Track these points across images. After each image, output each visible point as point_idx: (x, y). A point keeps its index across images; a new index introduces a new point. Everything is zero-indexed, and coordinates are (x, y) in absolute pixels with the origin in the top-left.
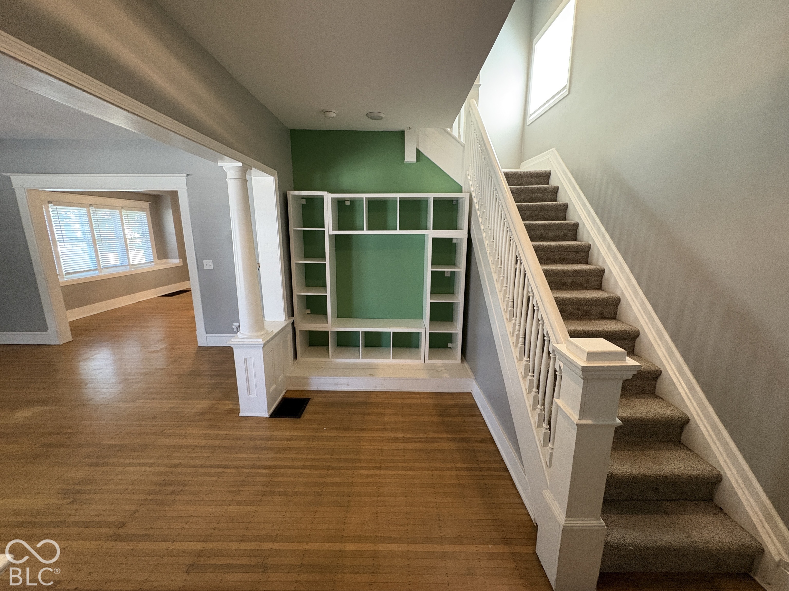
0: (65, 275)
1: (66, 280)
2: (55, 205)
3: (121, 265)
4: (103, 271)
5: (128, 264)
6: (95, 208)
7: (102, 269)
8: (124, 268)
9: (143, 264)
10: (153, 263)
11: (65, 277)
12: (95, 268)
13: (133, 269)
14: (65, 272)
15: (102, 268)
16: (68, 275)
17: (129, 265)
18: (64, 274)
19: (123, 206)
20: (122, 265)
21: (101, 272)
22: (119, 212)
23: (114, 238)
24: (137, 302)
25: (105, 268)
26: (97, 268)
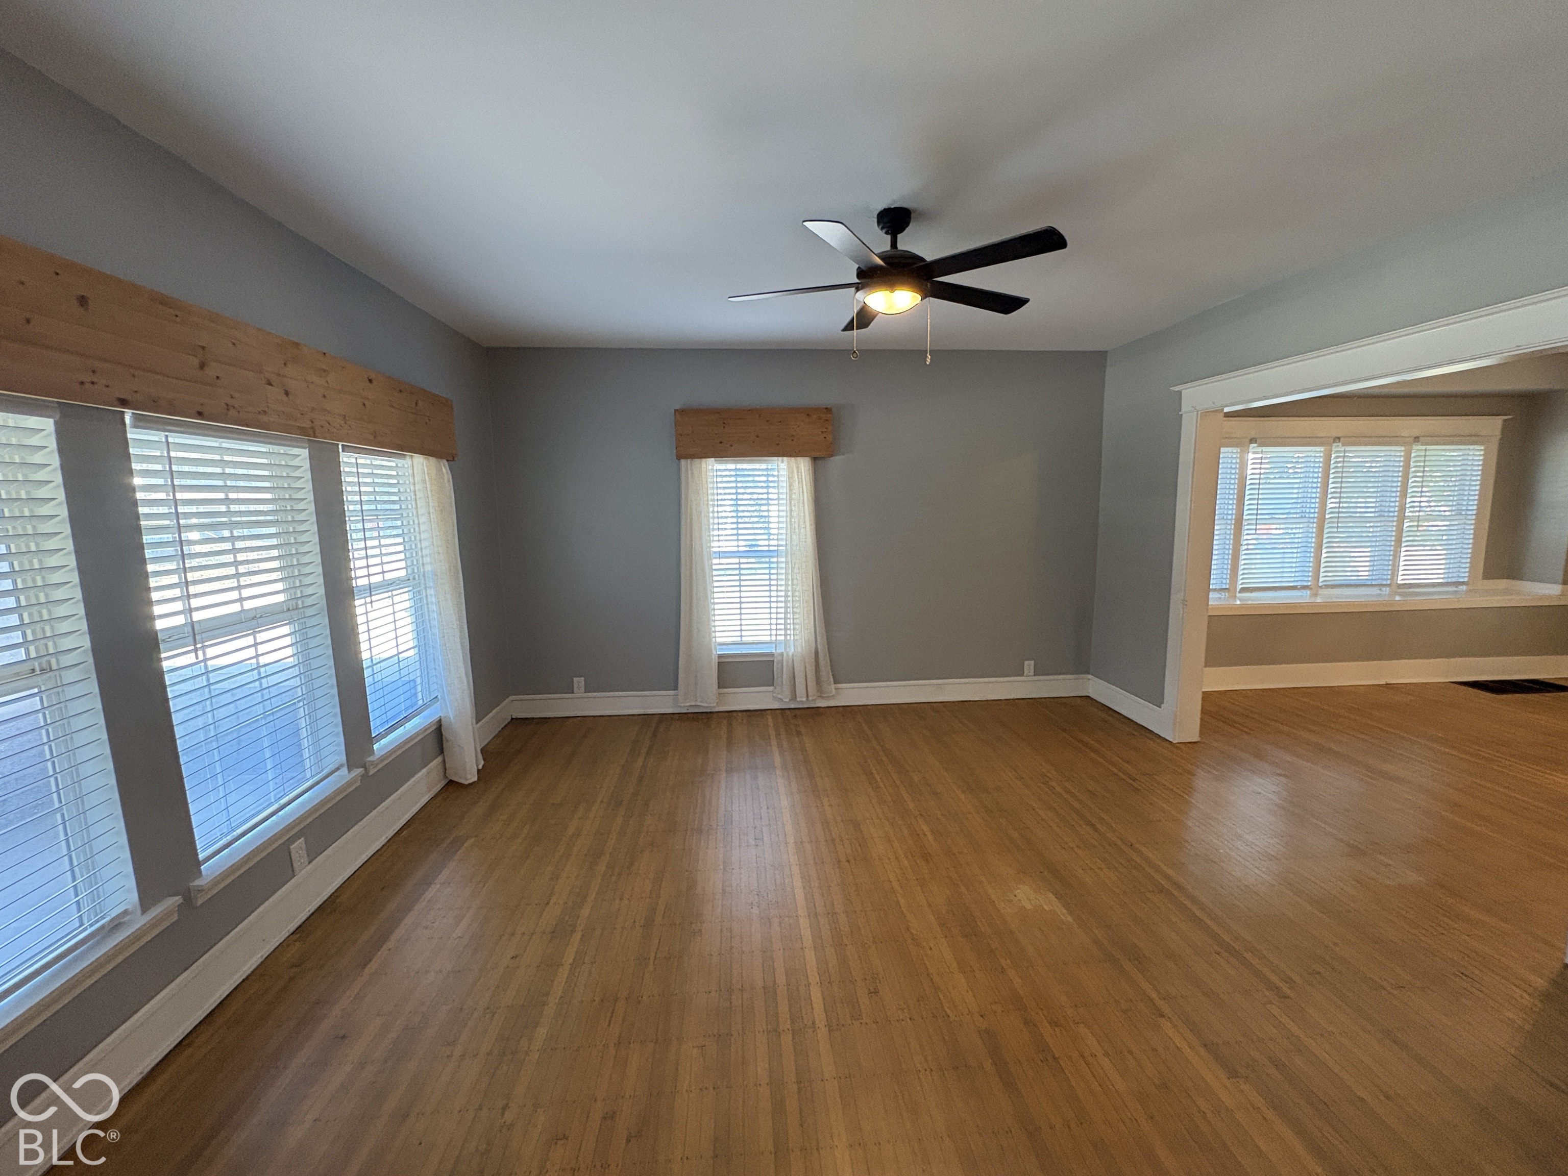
0: (1240, 592)
1: (1238, 602)
2: (1261, 445)
3: (1369, 583)
4: (1321, 591)
5: (1389, 582)
6: (1343, 445)
7: (1321, 587)
8: (1375, 591)
9: (1433, 585)
10: (1464, 588)
11: (1238, 595)
12: (1305, 584)
13: (1397, 598)
14: (1241, 586)
15: (1320, 584)
16: (1245, 592)
17: (1389, 585)
18: (1238, 590)
19: (1417, 434)
20: (1374, 583)
21: (1316, 595)
22: (1404, 451)
23: (1372, 515)
24: (1383, 682)
25: (1327, 586)
26: (1309, 584)
